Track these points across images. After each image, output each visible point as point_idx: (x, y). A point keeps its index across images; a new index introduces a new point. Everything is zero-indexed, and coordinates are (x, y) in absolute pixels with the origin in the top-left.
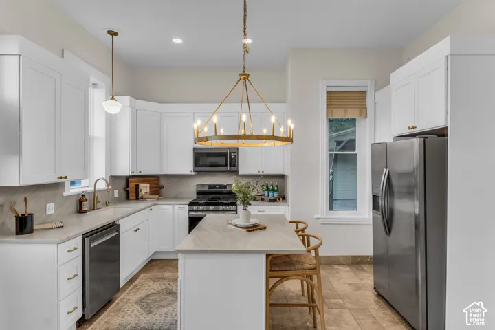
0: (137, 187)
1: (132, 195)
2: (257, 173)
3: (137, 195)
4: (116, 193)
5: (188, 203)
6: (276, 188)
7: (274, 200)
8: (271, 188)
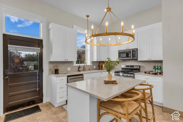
0: (102, 65)
1: (101, 68)
2: (147, 60)
3: (102, 68)
4: (95, 67)
5: (114, 72)
6: (159, 68)
7: (156, 74)
8: (157, 67)
